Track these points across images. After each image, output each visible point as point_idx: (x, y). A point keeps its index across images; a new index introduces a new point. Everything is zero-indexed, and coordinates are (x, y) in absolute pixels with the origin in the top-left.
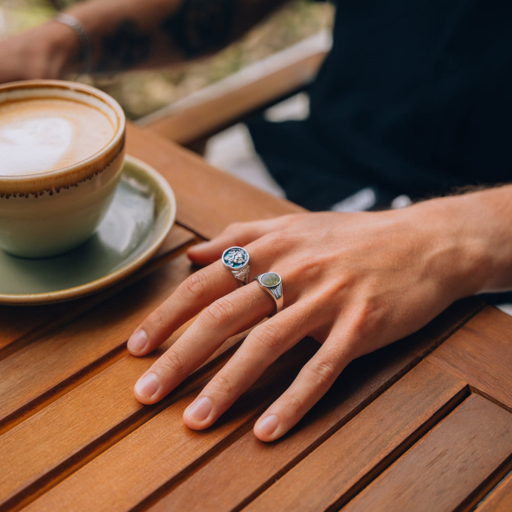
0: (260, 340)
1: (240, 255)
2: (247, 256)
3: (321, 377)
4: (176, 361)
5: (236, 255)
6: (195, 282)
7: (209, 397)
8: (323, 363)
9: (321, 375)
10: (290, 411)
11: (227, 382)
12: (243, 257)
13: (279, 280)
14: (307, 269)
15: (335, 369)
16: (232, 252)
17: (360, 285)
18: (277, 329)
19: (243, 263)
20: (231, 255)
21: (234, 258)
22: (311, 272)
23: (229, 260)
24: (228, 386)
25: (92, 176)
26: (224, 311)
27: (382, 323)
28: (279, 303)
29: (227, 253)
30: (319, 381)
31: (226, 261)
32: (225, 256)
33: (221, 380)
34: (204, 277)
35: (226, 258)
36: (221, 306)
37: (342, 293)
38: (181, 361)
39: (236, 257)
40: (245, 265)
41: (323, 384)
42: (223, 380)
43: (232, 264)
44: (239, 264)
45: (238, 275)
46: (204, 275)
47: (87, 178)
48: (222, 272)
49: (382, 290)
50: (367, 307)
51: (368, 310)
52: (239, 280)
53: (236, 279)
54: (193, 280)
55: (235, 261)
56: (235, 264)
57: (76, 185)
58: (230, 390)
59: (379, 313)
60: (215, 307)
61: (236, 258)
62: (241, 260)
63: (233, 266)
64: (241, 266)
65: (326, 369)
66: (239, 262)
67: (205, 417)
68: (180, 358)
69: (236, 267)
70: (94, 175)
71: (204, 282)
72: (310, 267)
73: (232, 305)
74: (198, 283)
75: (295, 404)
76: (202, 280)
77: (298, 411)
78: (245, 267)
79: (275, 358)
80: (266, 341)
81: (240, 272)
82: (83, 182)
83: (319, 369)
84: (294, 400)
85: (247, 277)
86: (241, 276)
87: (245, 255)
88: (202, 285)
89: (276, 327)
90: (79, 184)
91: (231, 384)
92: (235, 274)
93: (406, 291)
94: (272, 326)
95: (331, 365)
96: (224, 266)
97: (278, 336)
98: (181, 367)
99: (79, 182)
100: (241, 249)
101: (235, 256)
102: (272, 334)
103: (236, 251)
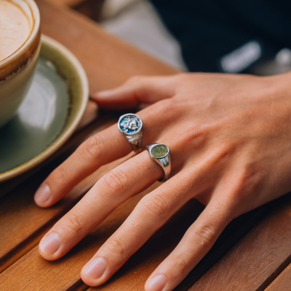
0: (149, 209)
1: (134, 122)
2: (140, 123)
3: (204, 240)
4: (76, 224)
5: (131, 121)
6: (94, 145)
7: (104, 258)
8: (206, 226)
9: (204, 238)
10: (176, 271)
11: (120, 245)
12: (137, 124)
13: (167, 151)
14: (192, 139)
15: (217, 231)
16: (127, 119)
17: (239, 153)
18: (164, 198)
19: (136, 129)
20: (126, 122)
21: (129, 125)
22: (196, 141)
23: (124, 126)
24: (120, 248)
25: (18, 69)
26: (119, 181)
27: (258, 187)
28: (167, 170)
29: (123, 119)
30: (202, 243)
31: (122, 127)
32: (121, 122)
33: (114, 243)
34: (101, 140)
35: (122, 124)
36: (116, 177)
37: (224, 160)
38: (80, 223)
39: (131, 123)
40: (138, 131)
41: (205, 246)
42: (116, 243)
43: (127, 130)
44: (133, 130)
45: (131, 140)
46: (102, 139)
47: (13, 72)
48: (118, 137)
49: (259, 156)
50: (246, 174)
51: (246, 176)
52: (133, 144)
53: (130, 143)
54: (92, 142)
55: (130, 127)
56: (130, 130)
57: (4, 79)
58: (122, 252)
59: (256, 178)
60: (111, 177)
61: (131, 125)
62: (135, 126)
63: (128, 132)
64: (135, 132)
65: (209, 233)
66: (134, 128)
67: (100, 276)
68: (79, 220)
69: (130, 133)
70: (19, 68)
71: (101, 145)
72: (195, 137)
73: (126, 175)
74: (96, 146)
75: (181, 265)
76: (100, 143)
77: (183, 270)
78: (138, 133)
79: (162, 224)
80: (154, 210)
81: (133, 137)
82: (10, 76)
83: (202, 232)
84: (180, 261)
85: (140, 141)
86: (134, 141)
87: (138, 122)
88: (100, 147)
89: (163, 197)
90: (7, 78)
91: (123, 246)
92: (129, 139)
93: (281, 156)
94: (159, 196)
95: (213, 228)
96: (120, 131)
97: (165, 205)
98: (80, 229)
99: (7, 76)
100: (135, 116)
101: (129, 122)
102: (160, 204)
103: (131, 118)
